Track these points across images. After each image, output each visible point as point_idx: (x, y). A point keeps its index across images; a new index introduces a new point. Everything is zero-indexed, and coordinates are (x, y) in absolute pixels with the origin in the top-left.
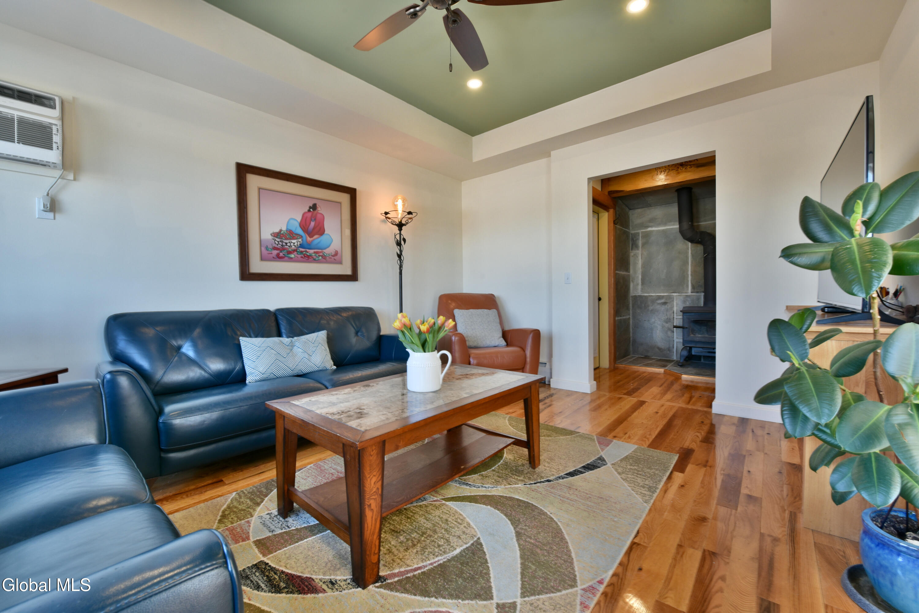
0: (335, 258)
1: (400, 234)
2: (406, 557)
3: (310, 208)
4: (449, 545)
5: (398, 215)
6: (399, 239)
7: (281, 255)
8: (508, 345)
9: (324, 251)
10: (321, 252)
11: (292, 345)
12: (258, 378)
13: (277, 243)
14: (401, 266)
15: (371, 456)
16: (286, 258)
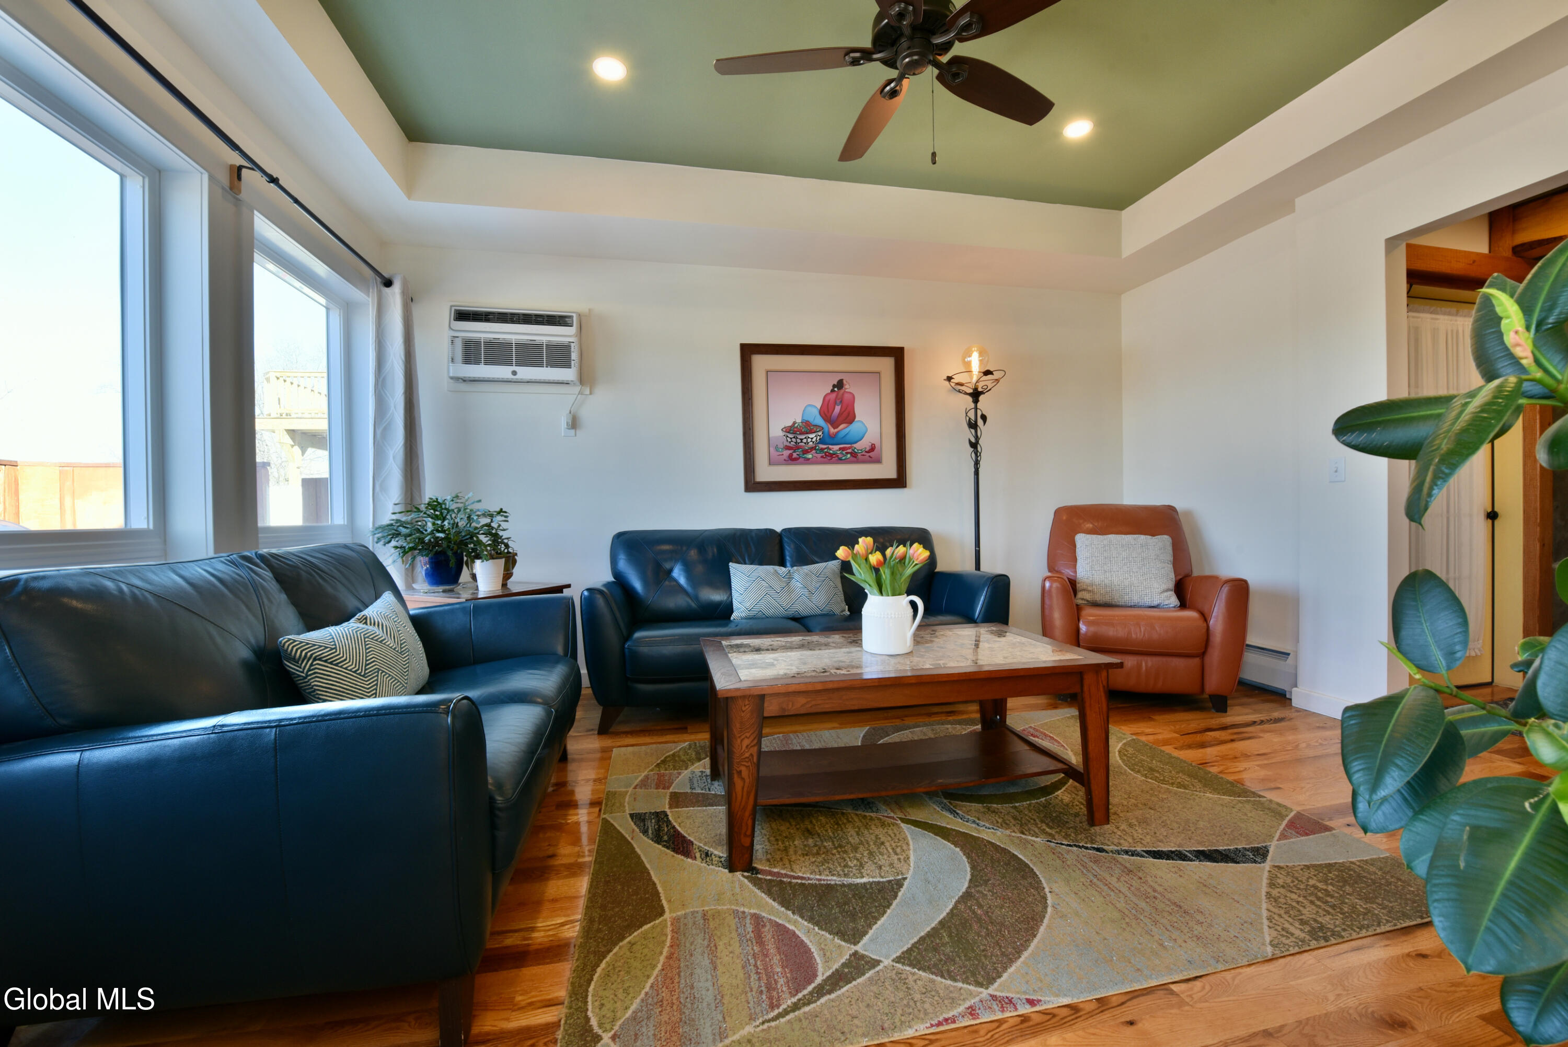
0: (871, 455)
1: (976, 408)
2: (798, 862)
3: (834, 386)
4: (860, 870)
5: (971, 377)
6: (973, 418)
7: (795, 455)
8: (1183, 605)
9: (855, 445)
10: (849, 448)
11: (790, 577)
12: (743, 615)
13: (789, 440)
14: (977, 463)
15: (743, 712)
16: (801, 460)
